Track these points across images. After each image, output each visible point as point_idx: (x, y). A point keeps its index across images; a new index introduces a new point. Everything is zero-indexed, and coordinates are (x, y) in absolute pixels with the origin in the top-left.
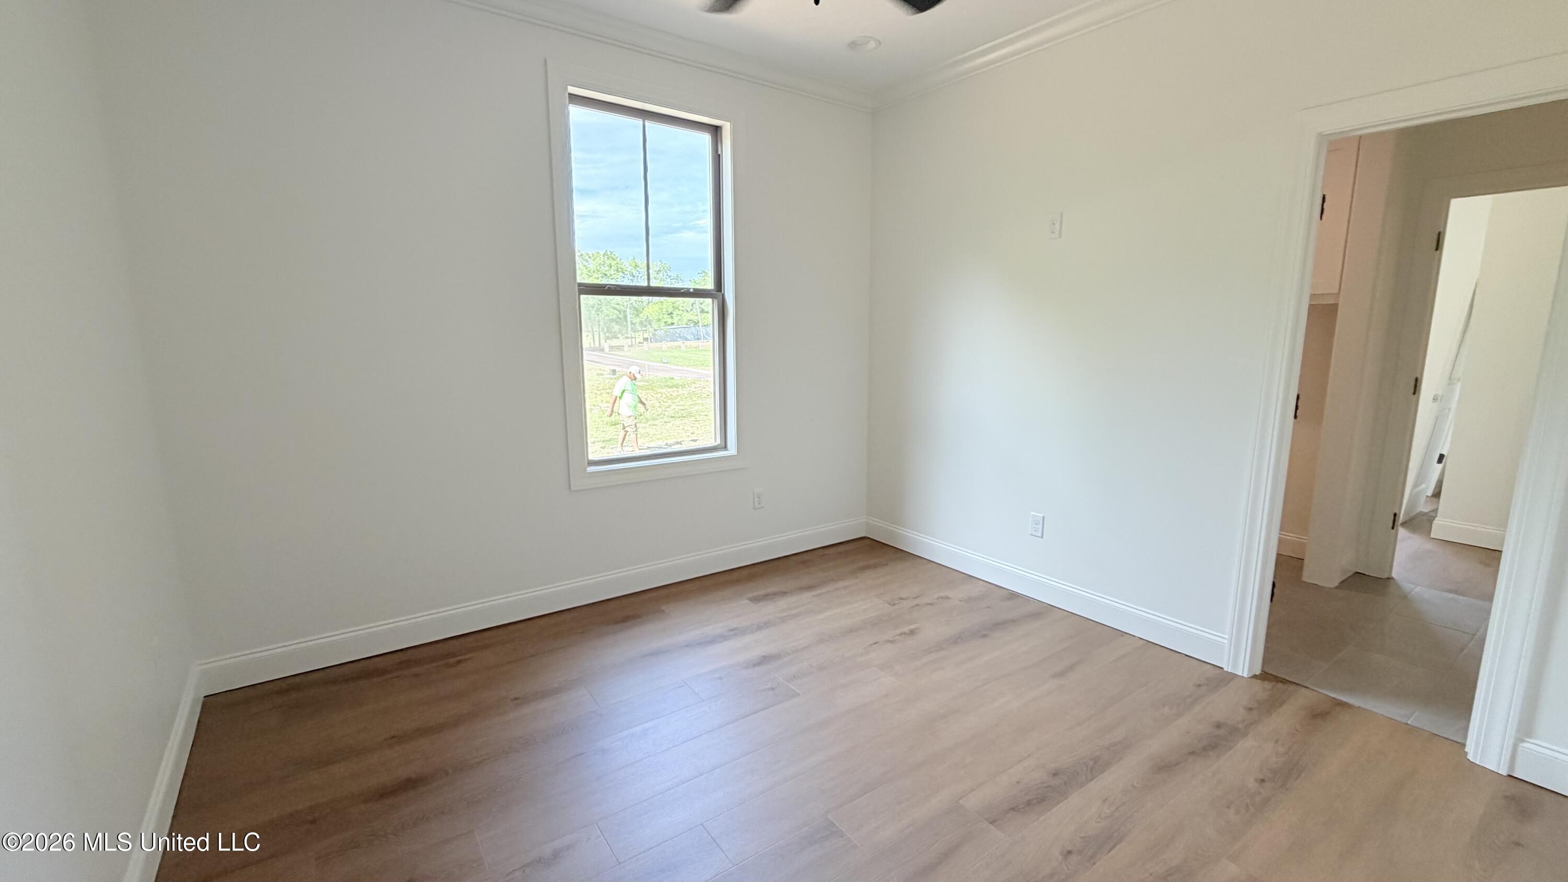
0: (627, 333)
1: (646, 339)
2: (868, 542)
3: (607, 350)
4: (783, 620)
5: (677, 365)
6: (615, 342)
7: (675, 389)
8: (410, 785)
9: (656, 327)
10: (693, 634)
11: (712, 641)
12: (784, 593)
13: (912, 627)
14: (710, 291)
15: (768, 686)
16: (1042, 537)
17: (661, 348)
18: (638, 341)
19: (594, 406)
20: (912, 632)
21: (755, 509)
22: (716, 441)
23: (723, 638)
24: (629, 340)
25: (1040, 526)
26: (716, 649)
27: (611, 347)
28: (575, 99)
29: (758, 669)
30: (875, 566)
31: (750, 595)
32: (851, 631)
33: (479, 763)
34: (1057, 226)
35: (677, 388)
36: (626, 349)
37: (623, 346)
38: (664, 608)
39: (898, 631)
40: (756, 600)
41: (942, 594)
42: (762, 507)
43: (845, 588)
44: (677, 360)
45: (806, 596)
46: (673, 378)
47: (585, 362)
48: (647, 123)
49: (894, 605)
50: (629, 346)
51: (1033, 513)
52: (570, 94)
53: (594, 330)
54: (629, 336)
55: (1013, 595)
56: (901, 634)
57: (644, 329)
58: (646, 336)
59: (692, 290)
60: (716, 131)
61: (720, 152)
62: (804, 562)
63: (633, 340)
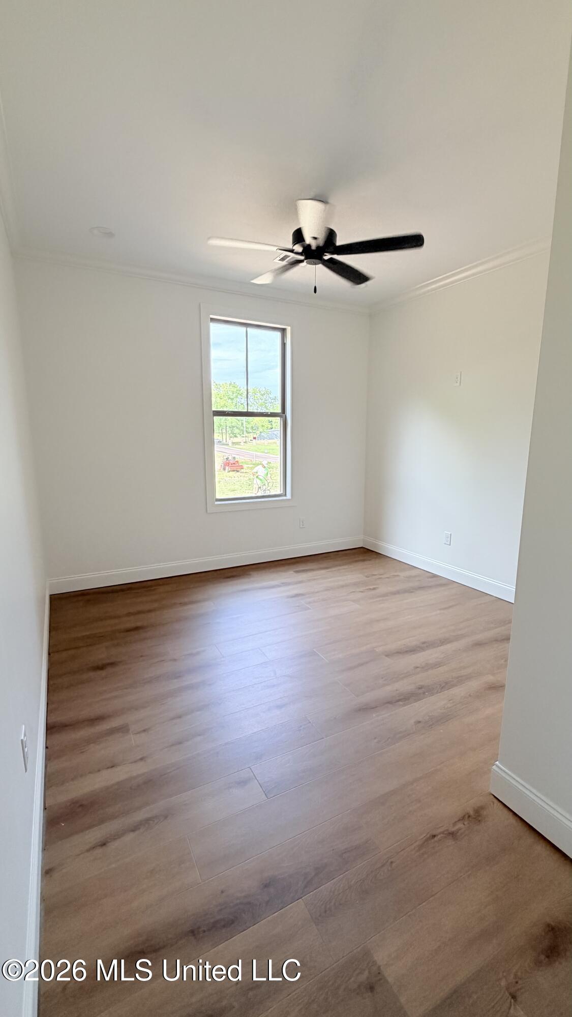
0: (243, 434)
1: (255, 438)
2: (362, 549)
3: (230, 445)
4: (309, 580)
5: (273, 454)
6: (235, 440)
7: (271, 469)
8: (137, 629)
9: (261, 430)
10: (265, 584)
11: (273, 587)
12: (313, 570)
13: (375, 587)
14: (279, 413)
15: (297, 605)
16: (450, 545)
17: (264, 443)
18: (250, 439)
19: (222, 479)
20: (374, 589)
21: (300, 528)
22: (281, 491)
23: (278, 586)
24: (244, 438)
25: (449, 539)
26: (274, 590)
27: (233, 443)
28: (212, 320)
29: (293, 599)
30: (364, 560)
31: (295, 570)
32: (342, 586)
33: (166, 624)
34: (459, 379)
35: (272, 469)
36: (242, 444)
37: (240, 442)
38: (251, 573)
39: (367, 588)
40: (297, 572)
41: (396, 574)
42: (304, 528)
43: (344, 569)
44: (273, 451)
45: (323, 572)
46: (270, 463)
47: (215, 452)
48: (248, 329)
49: (368, 577)
50: (244, 442)
51: (446, 532)
52: (211, 318)
53: (223, 432)
54: (244, 436)
55: (435, 576)
56: (367, 589)
57: (254, 431)
58: (255, 436)
59: (269, 413)
60: (283, 331)
61: (285, 342)
62: (326, 557)
63: (247, 438)
